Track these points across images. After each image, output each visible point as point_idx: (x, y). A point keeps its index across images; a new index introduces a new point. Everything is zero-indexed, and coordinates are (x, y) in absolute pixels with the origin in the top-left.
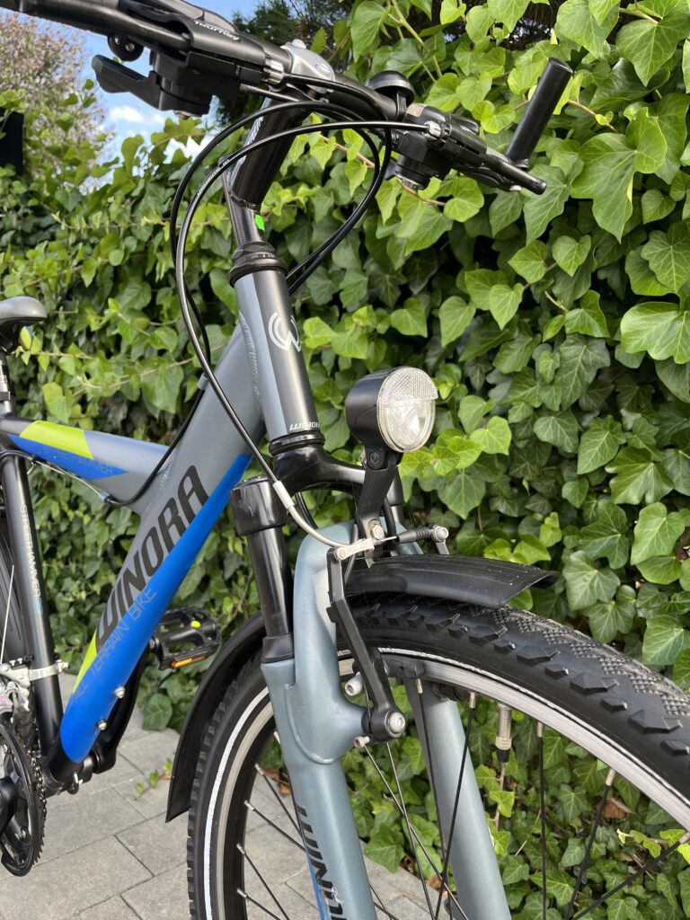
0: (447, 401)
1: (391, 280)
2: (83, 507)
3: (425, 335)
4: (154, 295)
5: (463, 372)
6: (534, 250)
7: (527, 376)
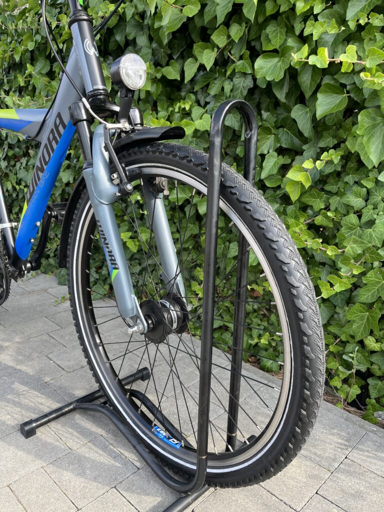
0: (188, 112)
1: (164, 52)
2: (23, 184)
3: (179, 79)
4: (52, 67)
5: (196, 98)
6: (222, 31)
7: (221, 96)
